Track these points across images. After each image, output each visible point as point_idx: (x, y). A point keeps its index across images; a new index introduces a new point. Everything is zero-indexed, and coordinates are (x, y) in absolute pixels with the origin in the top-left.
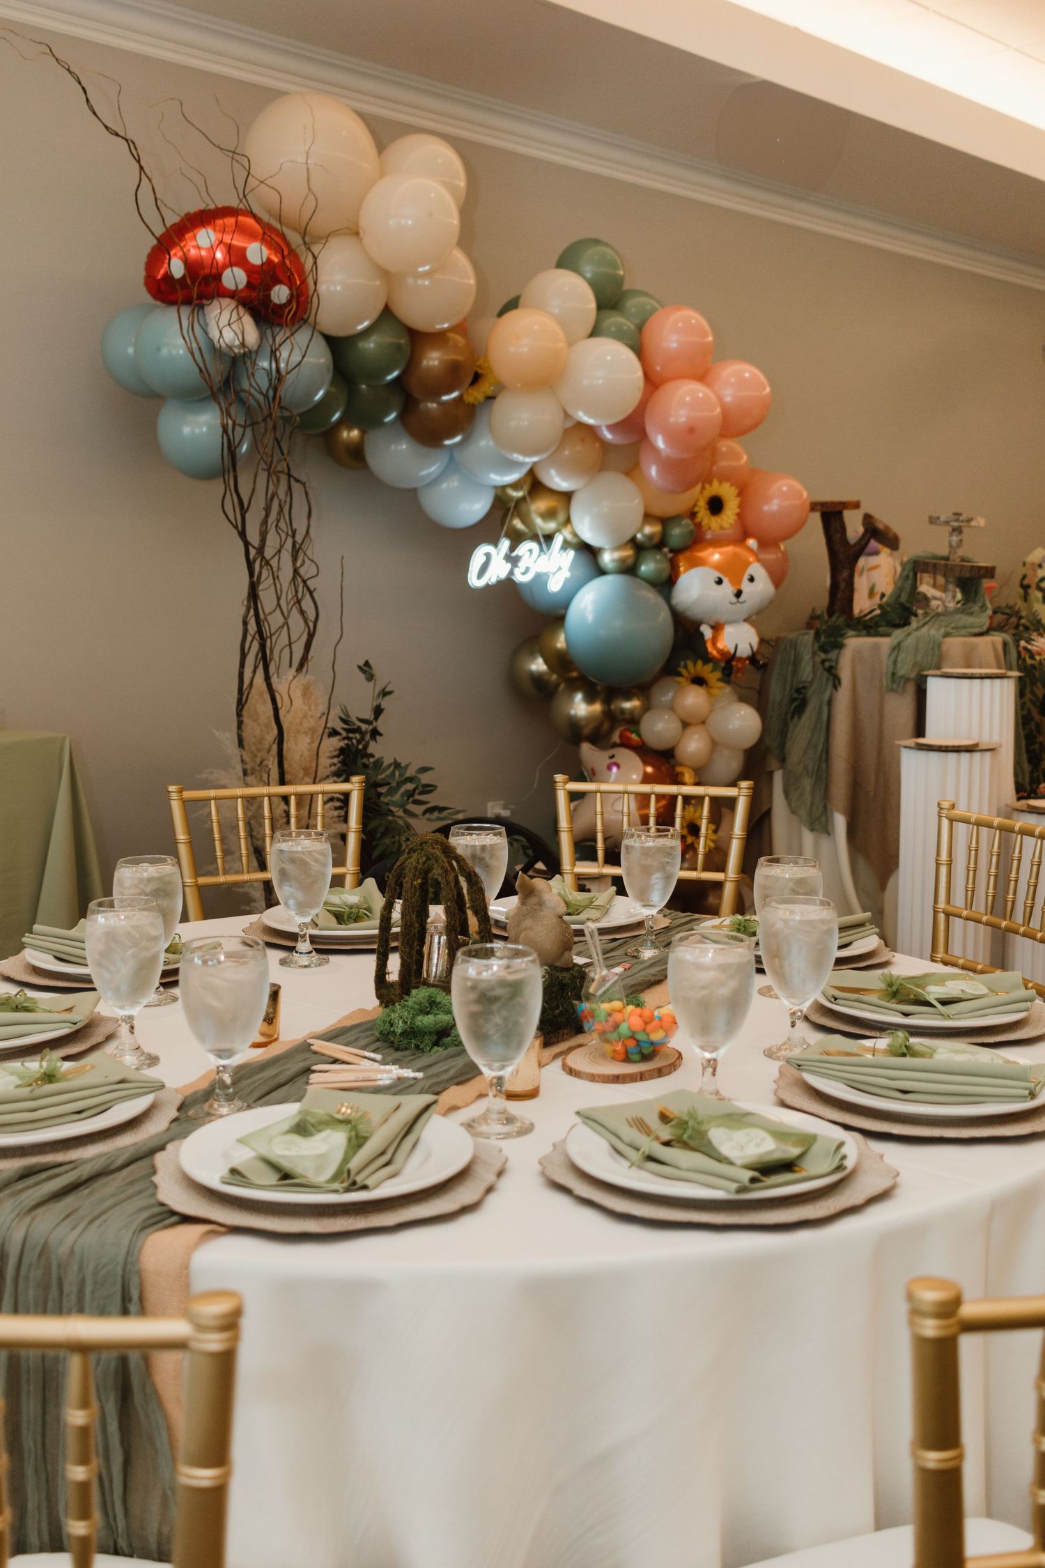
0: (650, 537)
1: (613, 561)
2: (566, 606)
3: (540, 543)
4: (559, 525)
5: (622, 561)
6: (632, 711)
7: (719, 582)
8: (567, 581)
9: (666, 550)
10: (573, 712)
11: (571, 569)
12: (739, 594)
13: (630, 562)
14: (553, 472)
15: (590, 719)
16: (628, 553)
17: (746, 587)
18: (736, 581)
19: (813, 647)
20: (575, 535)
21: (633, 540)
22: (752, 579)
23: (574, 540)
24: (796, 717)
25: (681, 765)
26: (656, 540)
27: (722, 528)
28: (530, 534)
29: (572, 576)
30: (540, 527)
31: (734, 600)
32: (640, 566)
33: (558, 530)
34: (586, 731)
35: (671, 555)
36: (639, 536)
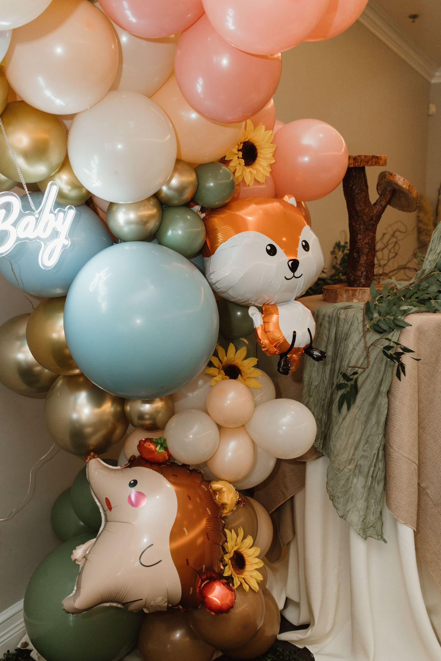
0: (180, 190)
1: (129, 223)
2: (67, 286)
3: (23, 198)
4: (52, 169)
5: (143, 222)
6: (153, 416)
7: (272, 251)
8: (65, 251)
9: (197, 208)
10: (75, 416)
11: (71, 234)
12: (294, 265)
13: (152, 225)
14: (41, 81)
15: (98, 424)
16: (151, 211)
17: (301, 255)
18: (290, 249)
19: (364, 326)
20: (77, 185)
21: (157, 196)
22: (306, 247)
23: (73, 193)
24: (345, 406)
25: (218, 479)
26: (187, 195)
27: (256, 182)
28: (10, 182)
29: (73, 244)
30: (23, 172)
31: (290, 274)
32: (167, 231)
33: (49, 178)
34: (94, 441)
35: (203, 215)
36: (164, 188)
